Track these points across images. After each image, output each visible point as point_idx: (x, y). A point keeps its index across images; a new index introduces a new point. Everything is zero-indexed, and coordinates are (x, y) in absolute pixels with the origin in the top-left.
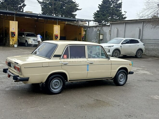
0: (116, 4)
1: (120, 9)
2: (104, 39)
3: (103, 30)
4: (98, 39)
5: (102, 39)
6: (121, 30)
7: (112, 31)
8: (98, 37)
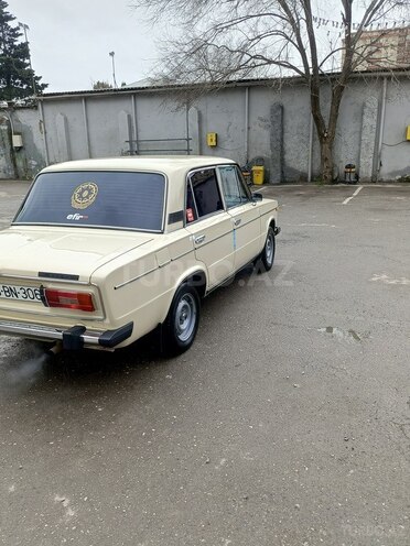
0: (13, 47)
1: (27, 61)
2: (27, 147)
3: (17, 121)
4: (8, 148)
5: (20, 148)
6: (75, 119)
7: (49, 121)
8: (7, 142)
